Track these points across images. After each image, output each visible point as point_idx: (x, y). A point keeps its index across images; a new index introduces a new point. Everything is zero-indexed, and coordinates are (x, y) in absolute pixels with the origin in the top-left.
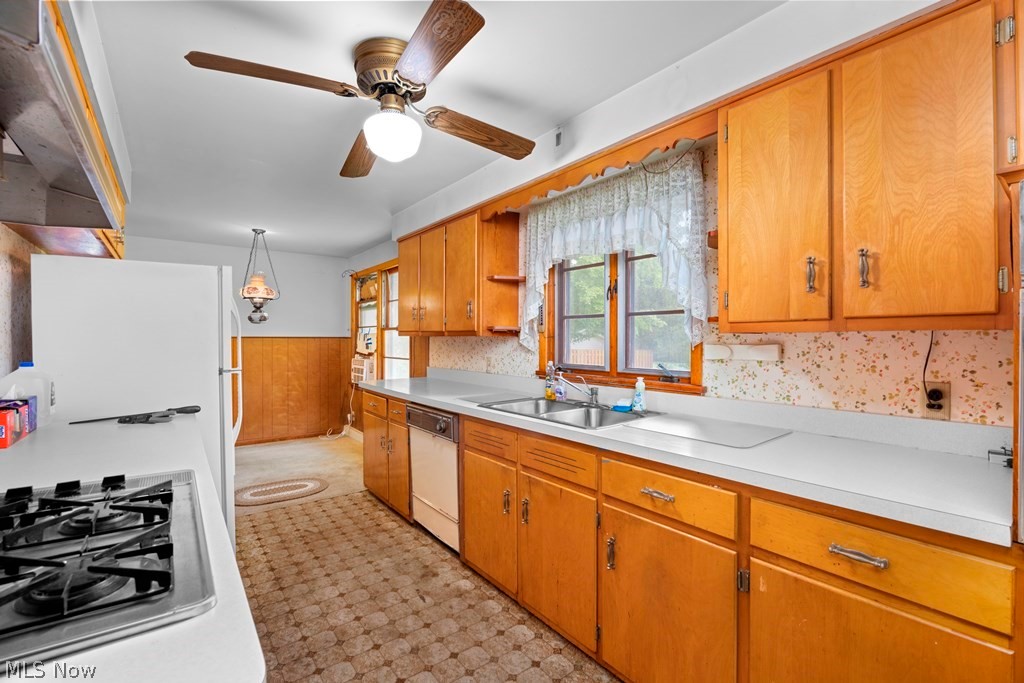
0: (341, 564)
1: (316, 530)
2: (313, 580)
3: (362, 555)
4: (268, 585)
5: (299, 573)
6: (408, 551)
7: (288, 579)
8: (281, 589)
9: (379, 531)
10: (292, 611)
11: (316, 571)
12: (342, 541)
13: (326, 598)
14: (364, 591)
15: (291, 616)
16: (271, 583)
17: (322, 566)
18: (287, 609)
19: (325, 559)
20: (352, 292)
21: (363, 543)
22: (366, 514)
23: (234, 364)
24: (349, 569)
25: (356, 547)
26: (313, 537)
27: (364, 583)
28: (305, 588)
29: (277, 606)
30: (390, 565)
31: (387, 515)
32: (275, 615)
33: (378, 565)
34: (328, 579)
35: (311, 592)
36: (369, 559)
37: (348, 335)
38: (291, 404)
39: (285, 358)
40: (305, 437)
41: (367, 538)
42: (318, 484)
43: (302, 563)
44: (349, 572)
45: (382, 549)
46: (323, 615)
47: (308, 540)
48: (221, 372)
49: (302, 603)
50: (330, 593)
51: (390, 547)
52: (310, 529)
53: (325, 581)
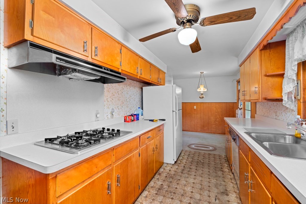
0: (201, 174)
1: (202, 161)
2: (191, 175)
3: (209, 175)
4: (180, 170)
5: (189, 171)
6: (225, 181)
7: (185, 171)
8: (182, 173)
9: (220, 170)
10: (179, 180)
11: (193, 173)
12: (207, 168)
13: (189, 181)
14: (200, 186)
15: (178, 181)
16: (181, 170)
17: (196, 172)
18: (179, 179)
19: (198, 171)
20: (237, 87)
21: (212, 171)
22: (221, 163)
23: (176, 109)
24: (202, 177)
25: (209, 172)
26: (200, 163)
27: (202, 183)
28: (187, 175)
29: (178, 176)
30: (215, 182)
31: (227, 167)
32: (176, 178)
33: (211, 180)
34: (194, 176)
35: (188, 177)
36: (210, 177)
37: (236, 101)
38: (217, 123)
39: (215, 109)
40: (221, 134)
41: (215, 171)
42: (213, 149)
43: (192, 169)
44: (201, 178)
45: (216, 176)
46: (185, 185)
47: (198, 164)
48: (173, 111)
49: (183, 179)
50: (192, 180)
51: (220, 177)
52: (201, 161)
53: (193, 177)
